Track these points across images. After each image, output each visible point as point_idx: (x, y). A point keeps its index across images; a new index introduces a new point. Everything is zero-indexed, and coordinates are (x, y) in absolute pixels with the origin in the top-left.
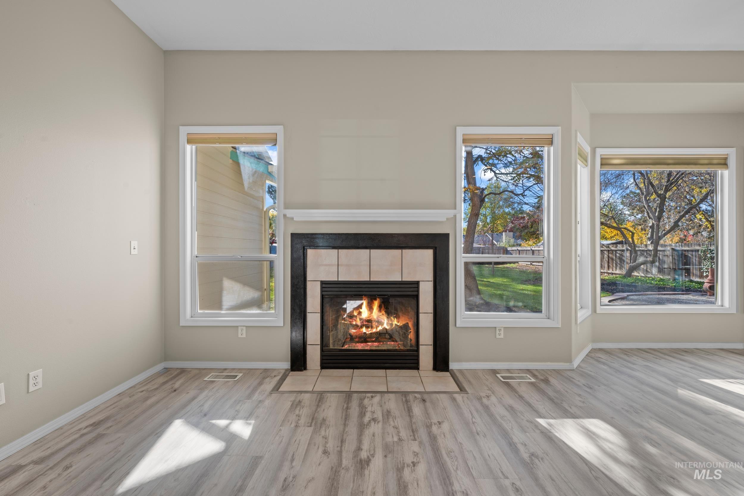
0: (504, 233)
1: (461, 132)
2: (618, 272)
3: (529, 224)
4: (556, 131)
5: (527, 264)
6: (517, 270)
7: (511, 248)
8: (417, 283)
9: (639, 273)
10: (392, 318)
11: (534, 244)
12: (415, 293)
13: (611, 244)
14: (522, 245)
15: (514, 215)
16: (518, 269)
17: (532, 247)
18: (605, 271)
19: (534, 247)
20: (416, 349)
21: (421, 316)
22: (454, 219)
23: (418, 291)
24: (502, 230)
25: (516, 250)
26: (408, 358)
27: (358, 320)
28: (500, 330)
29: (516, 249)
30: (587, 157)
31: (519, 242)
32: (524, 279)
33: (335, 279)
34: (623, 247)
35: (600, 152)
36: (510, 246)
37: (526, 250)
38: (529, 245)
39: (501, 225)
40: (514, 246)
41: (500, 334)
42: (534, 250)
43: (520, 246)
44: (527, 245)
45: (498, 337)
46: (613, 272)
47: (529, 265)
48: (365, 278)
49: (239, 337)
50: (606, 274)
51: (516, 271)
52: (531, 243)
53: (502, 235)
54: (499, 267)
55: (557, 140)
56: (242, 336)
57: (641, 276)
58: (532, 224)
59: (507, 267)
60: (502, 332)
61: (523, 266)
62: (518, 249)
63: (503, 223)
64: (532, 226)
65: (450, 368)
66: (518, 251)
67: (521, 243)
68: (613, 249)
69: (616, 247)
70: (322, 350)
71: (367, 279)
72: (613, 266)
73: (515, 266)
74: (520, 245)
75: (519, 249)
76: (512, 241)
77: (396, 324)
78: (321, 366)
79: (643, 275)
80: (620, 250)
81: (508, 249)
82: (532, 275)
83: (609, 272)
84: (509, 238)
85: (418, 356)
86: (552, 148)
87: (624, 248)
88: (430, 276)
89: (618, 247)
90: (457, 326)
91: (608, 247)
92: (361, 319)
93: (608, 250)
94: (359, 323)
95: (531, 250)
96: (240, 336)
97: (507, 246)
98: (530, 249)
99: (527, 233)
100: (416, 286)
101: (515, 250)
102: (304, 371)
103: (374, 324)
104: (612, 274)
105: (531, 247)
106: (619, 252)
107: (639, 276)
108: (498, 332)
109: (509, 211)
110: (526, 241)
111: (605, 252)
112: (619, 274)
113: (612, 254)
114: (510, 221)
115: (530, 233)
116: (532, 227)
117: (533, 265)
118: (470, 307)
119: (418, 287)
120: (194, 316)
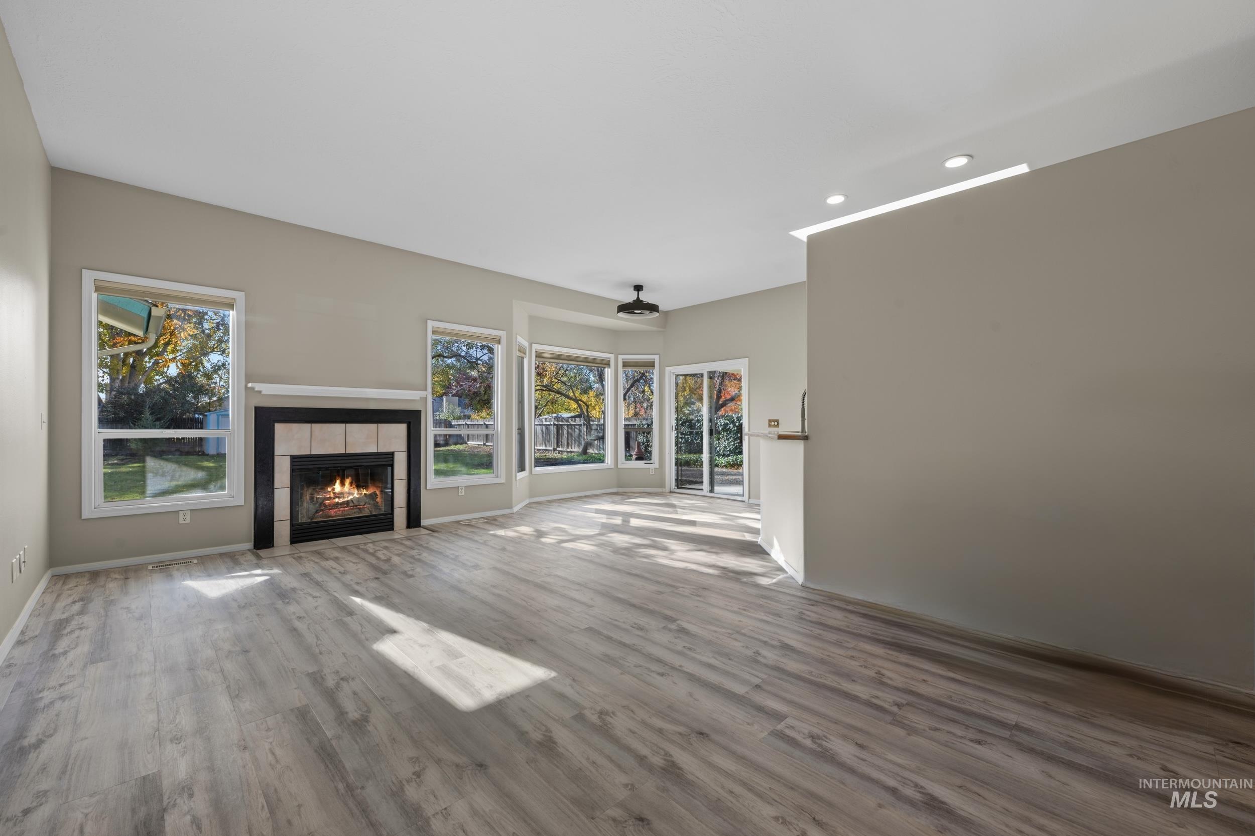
0: (444, 398)
1: (431, 325)
2: (576, 450)
3: (482, 389)
4: (502, 334)
5: (478, 445)
6: (466, 453)
7: (457, 422)
8: (392, 454)
9: (594, 450)
10: (362, 489)
11: (487, 416)
12: (391, 463)
13: (570, 417)
14: (472, 417)
15: (459, 369)
16: (468, 451)
17: (486, 421)
18: (565, 449)
19: (488, 420)
20: (391, 512)
21: (396, 482)
22: (425, 399)
23: (393, 461)
24: (441, 392)
25: (464, 425)
26: (382, 521)
27: (332, 494)
28: (462, 489)
29: (464, 423)
30: (525, 350)
31: (468, 412)
32: (476, 462)
33: (308, 453)
34: (580, 420)
35: (536, 347)
36: (454, 419)
37: (478, 425)
38: (481, 417)
39: (440, 385)
40: (460, 418)
41: (461, 492)
42: (489, 425)
43: (469, 419)
44: (477, 418)
45: (460, 494)
46: (572, 450)
47: (482, 446)
48: (341, 451)
49: (180, 523)
50: (565, 453)
51: (464, 454)
52: (484, 414)
53: (442, 400)
54: (440, 451)
55: (503, 341)
56: (184, 522)
57: (595, 454)
58: (485, 389)
59: (452, 450)
60: (463, 490)
61: (474, 447)
62: (467, 423)
63: (442, 381)
64: (486, 392)
65: (421, 525)
66: (467, 426)
67: (471, 413)
68: (572, 423)
69: (575, 421)
70: (292, 525)
71: (342, 451)
72: (572, 443)
73: (463, 448)
74: (469, 417)
75: (469, 423)
76: (458, 410)
77: (365, 494)
78: (290, 541)
79: (596, 452)
80: (578, 425)
81: (453, 424)
82: (485, 459)
83: (568, 450)
84: (454, 406)
85: (393, 518)
86: (500, 346)
87: (582, 423)
88: (404, 447)
89: (576, 421)
90: (427, 488)
91: (568, 421)
92: (334, 493)
93: (568, 425)
94: (332, 495)
95: (485, 424)
96: (181, 521)
97: (450, 419)
98: (483, 423)
99: (479, 401)
100: (391, 456)
101: (462, 425)
102: (272, 548)
103: (345, 495)
104: (571, 452)
105: (484, 421)
106: (577, 427)
107: (593, 453)
108: (460, 491)
109: (453, 363)
110: (478, 412)
111: (565, 427)
112: (577, 452)
113: (571, 428)
114: (453, 379)
115: (484, 402)
116: (485, 394)
117: (487, 446)
118: (438, 473)
119: (393, 457)
120: (99, 507)
